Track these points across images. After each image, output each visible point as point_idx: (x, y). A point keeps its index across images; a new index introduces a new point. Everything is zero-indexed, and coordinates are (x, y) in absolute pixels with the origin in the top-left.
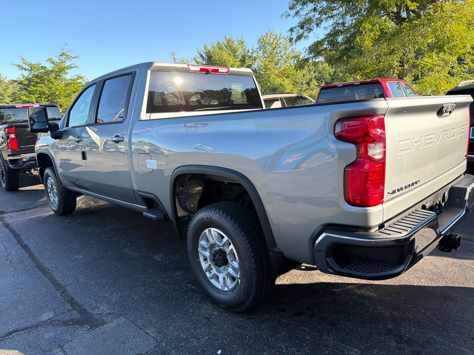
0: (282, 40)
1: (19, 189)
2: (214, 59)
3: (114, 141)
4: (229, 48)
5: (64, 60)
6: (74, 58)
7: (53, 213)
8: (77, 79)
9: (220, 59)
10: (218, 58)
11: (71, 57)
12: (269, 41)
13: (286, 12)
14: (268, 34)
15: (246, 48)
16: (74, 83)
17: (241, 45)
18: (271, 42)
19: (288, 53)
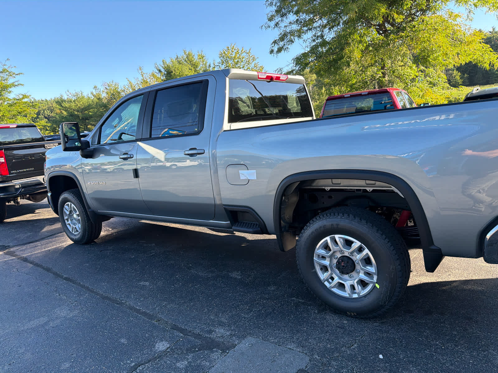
0: (244, 54)
1: (5, 221)
2: (174, 74)
3: (188, 154)
4: (189, 62)
5: (6, 77)
6: (17, 74)
7: (72, 242)
8: (23, 98)
9: (181, 74)
10: (178, 73)
11: (14, 74)
12: (232, 55)
13: (266, 23)
14: (229, 48)
15: (207, 63)
16: (19, 103)
17: (201, 60)
18: (233, 56)
19: (251, 67)
